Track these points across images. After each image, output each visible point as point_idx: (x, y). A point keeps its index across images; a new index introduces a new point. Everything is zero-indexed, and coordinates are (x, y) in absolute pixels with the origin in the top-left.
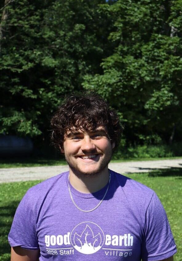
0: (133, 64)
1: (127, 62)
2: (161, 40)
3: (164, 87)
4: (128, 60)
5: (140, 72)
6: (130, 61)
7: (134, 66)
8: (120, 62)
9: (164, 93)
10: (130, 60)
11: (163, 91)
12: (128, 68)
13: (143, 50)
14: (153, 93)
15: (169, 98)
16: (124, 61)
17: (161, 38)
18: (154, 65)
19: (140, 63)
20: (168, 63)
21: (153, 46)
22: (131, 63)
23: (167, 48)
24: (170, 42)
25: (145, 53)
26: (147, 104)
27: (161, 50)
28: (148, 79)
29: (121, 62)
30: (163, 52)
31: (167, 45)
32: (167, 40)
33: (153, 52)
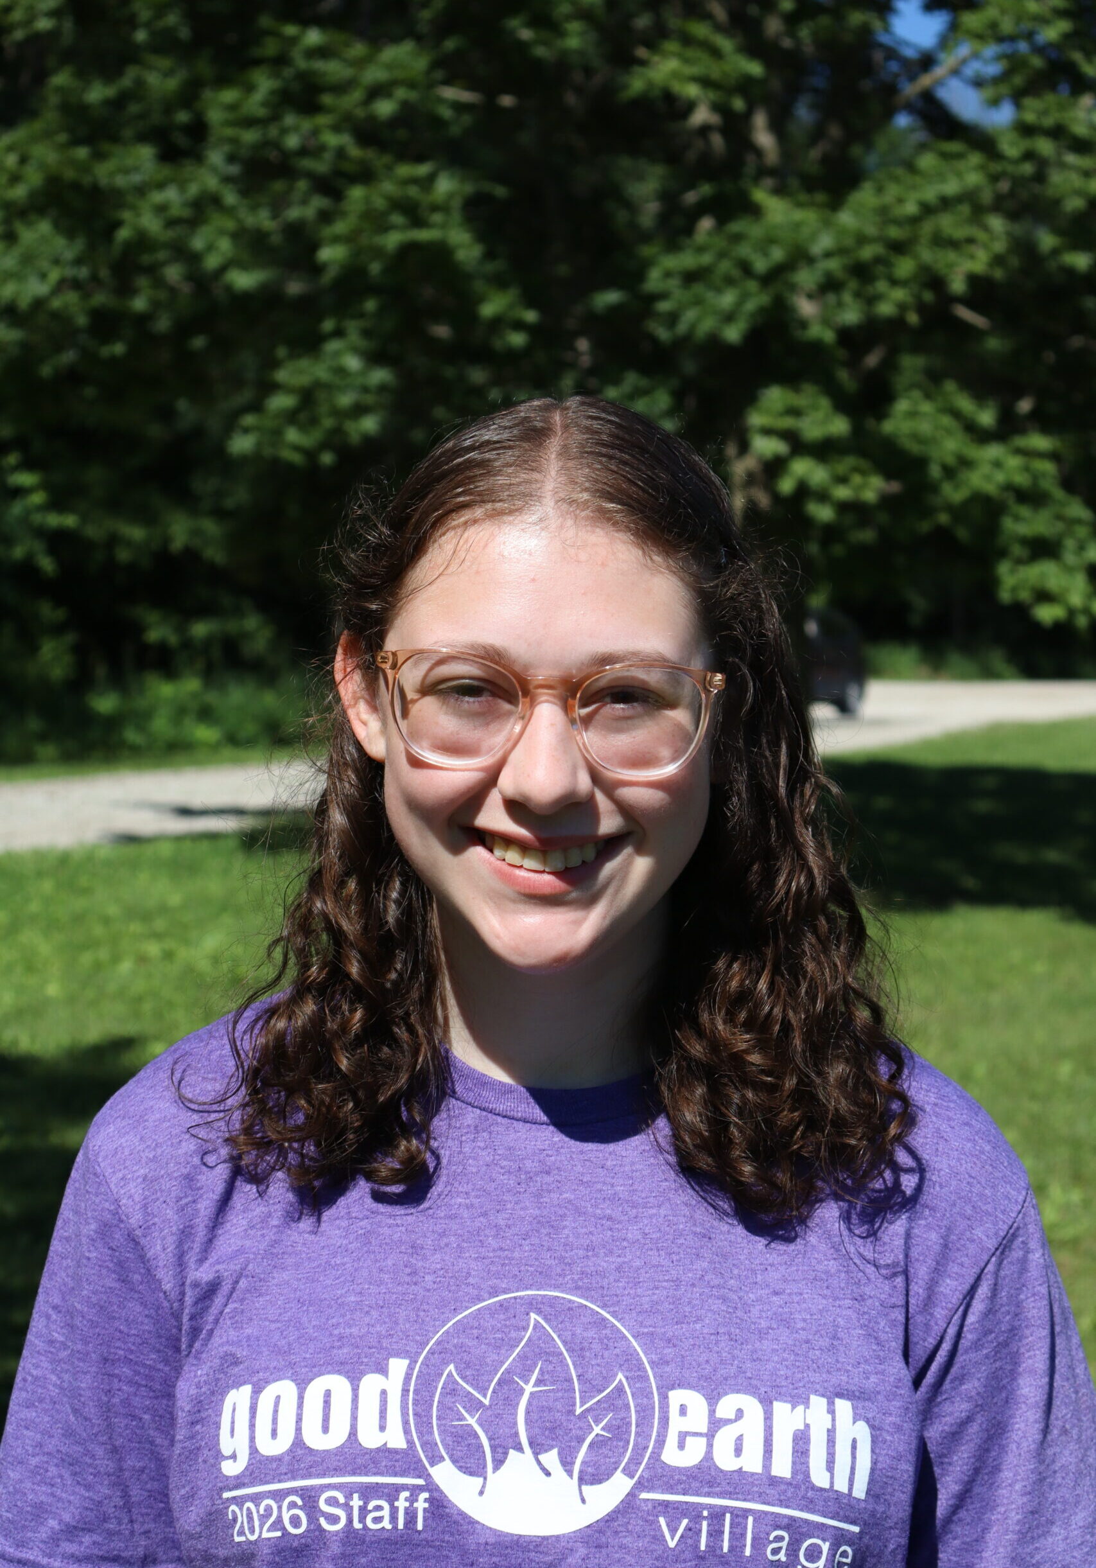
0: (158, 197)
1: (121, 181)
2: (320, 65)
3: (339, 333)
4: (126, 171)
5: (198, 243)
6: (136, 178)
7: (161, 209)
8: (76, 186)
9: (341, 371)
10: (136, 169)
11: (337, 354)
12: (126, 215)
13: (215, 116)
14: (275, 364)
15: (370, 399)
16: (105, 173)
17: (321, 52)
18: (277, 206)
19: (193, 190)
20: (367, 200)
21: (273, 92)
22: (141, 191)
23: (360, 113)
24: (374, 74)
25: (229, 132)
26: (246, 431)
27: (322, 120)
28: (244, 280)
29: (86, 180)
30: (336, 129)
31: (357, 95)
32: (360, 63)
33: (273, 132)
